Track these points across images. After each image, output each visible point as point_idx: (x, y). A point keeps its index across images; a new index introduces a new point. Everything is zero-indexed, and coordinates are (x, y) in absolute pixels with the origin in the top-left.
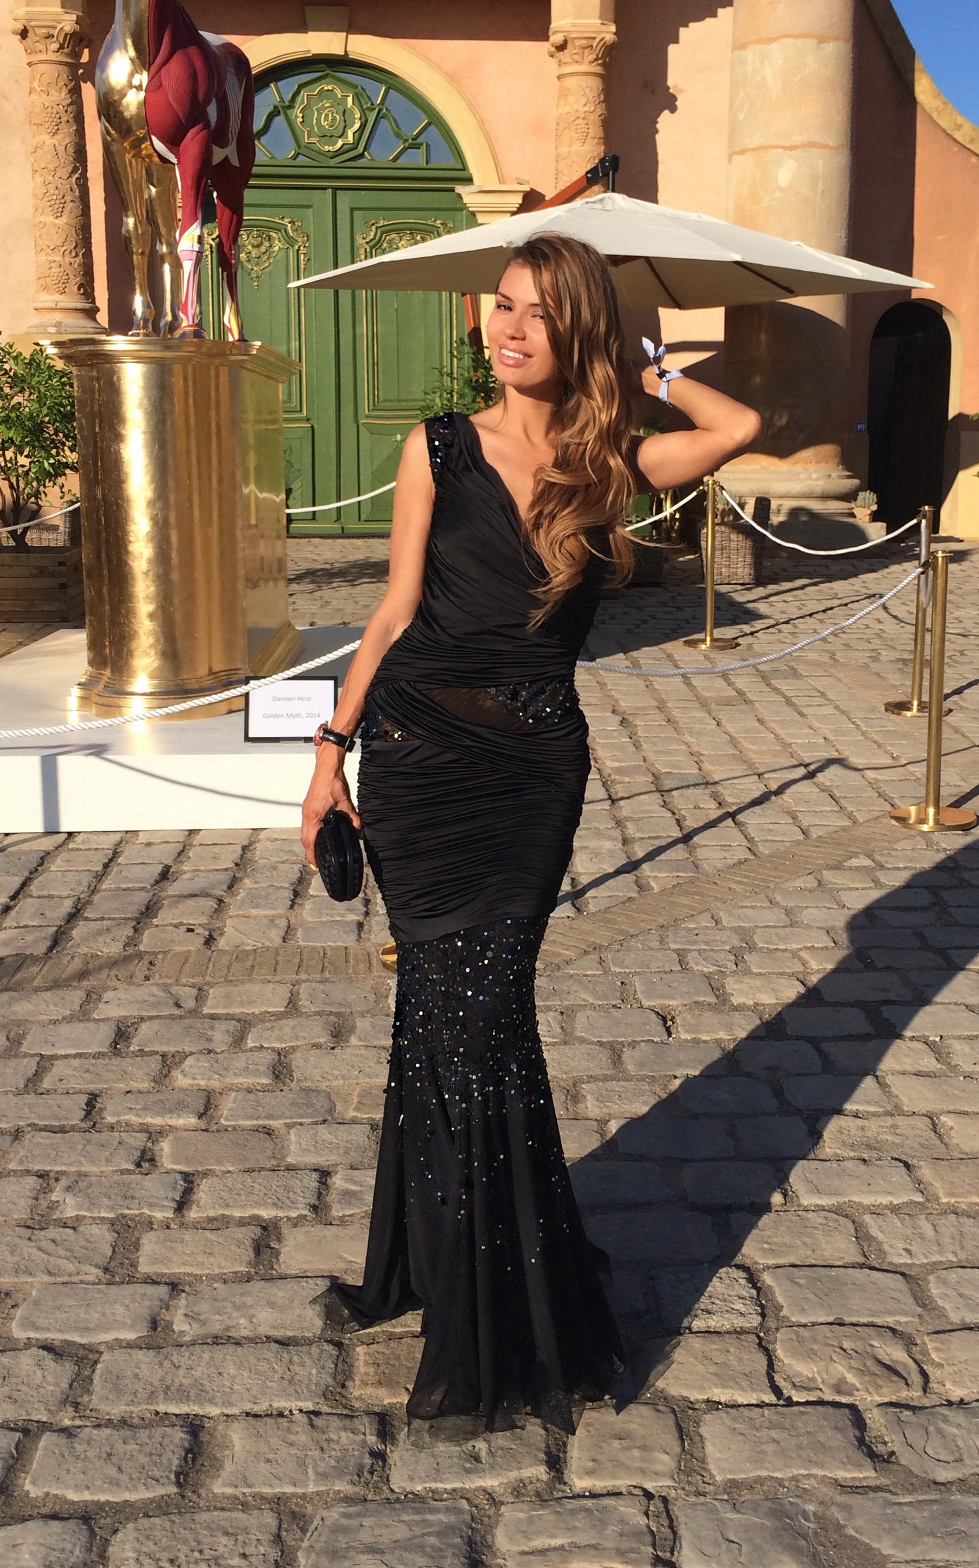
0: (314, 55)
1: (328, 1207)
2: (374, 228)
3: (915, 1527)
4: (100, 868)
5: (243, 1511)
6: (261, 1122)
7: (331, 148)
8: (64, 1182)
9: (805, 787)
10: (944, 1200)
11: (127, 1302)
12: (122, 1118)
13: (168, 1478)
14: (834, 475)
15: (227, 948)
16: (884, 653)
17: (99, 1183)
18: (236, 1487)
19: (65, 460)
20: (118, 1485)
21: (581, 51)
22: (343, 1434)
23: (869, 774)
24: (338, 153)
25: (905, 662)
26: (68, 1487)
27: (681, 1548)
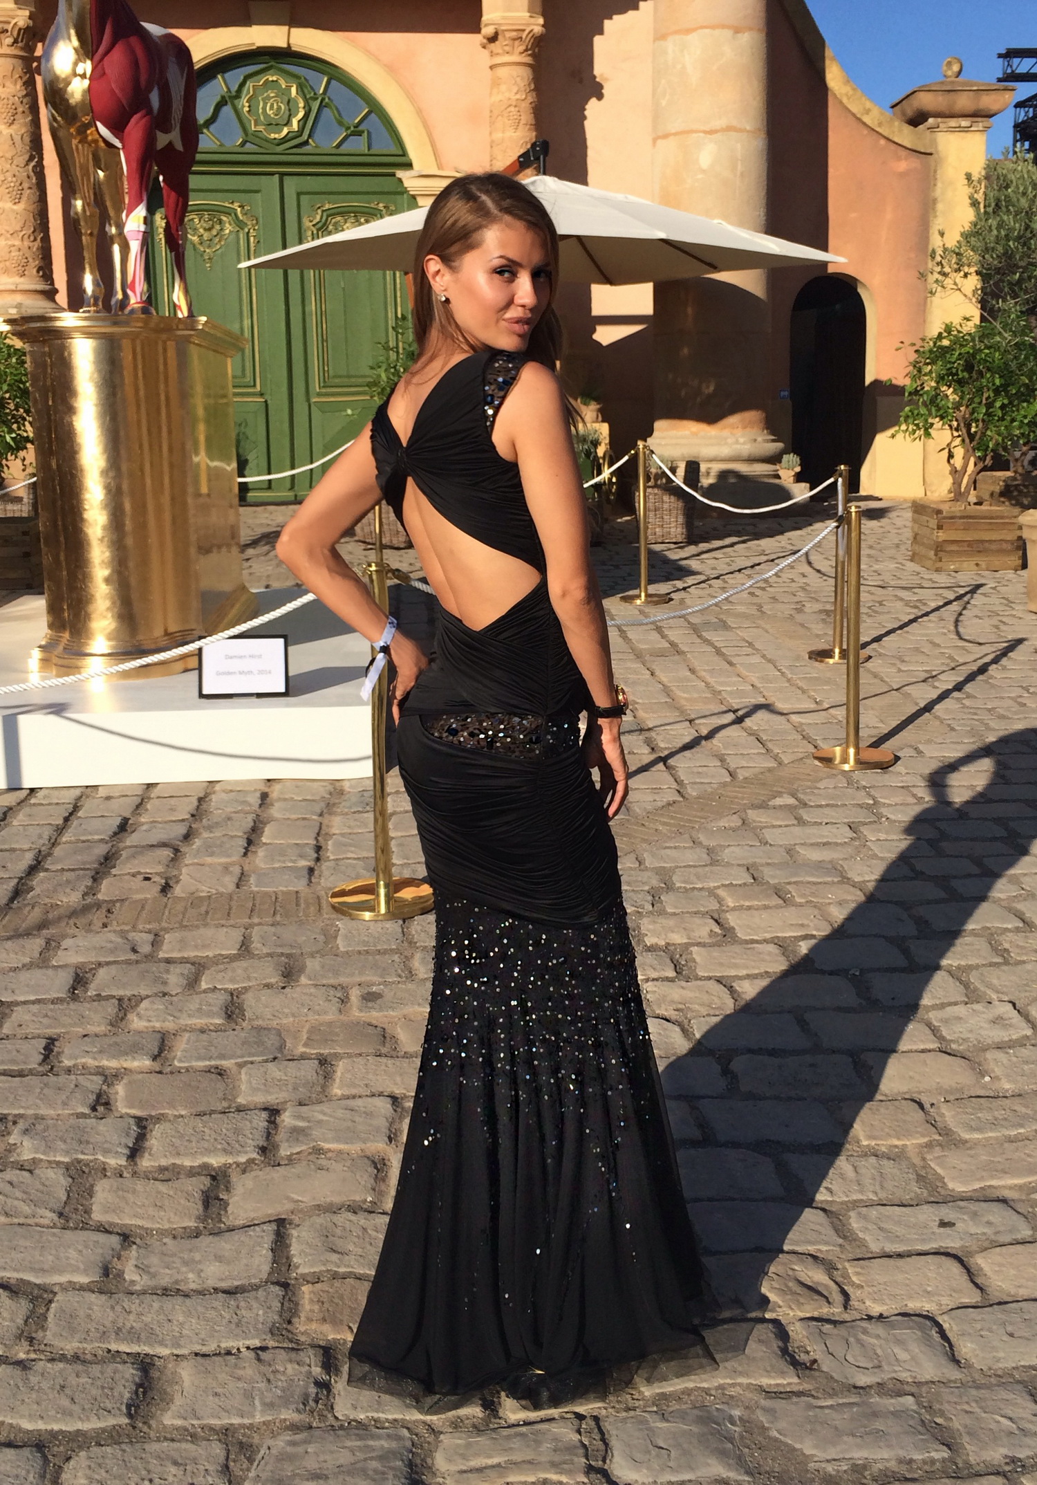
0: (258, 48)
1: (276, 1147)
2: (319, 211)
3: (836, 1428)
4: (60, 822)
5: (192, 1442)
6: (213, 1063)
7: (277, 136)
8: (21, 1125)
9: (733, 731)
10: (865, 1143)
11: (80, 1248)
12: (79, 1061)
13: (119, 1409)
14: (760, 439)
15: (183, 895)
16: (808, 605)
17: (55, 1125)
18: (185, 1419)
19: (25, 435)
20: (71, 1415)
21: (511, 42)
22: (289, 1366)
23: (794, 718)
24: (284, 140)
25: (827, 612)
26: (22, 1416)
27: (612, 1456)
